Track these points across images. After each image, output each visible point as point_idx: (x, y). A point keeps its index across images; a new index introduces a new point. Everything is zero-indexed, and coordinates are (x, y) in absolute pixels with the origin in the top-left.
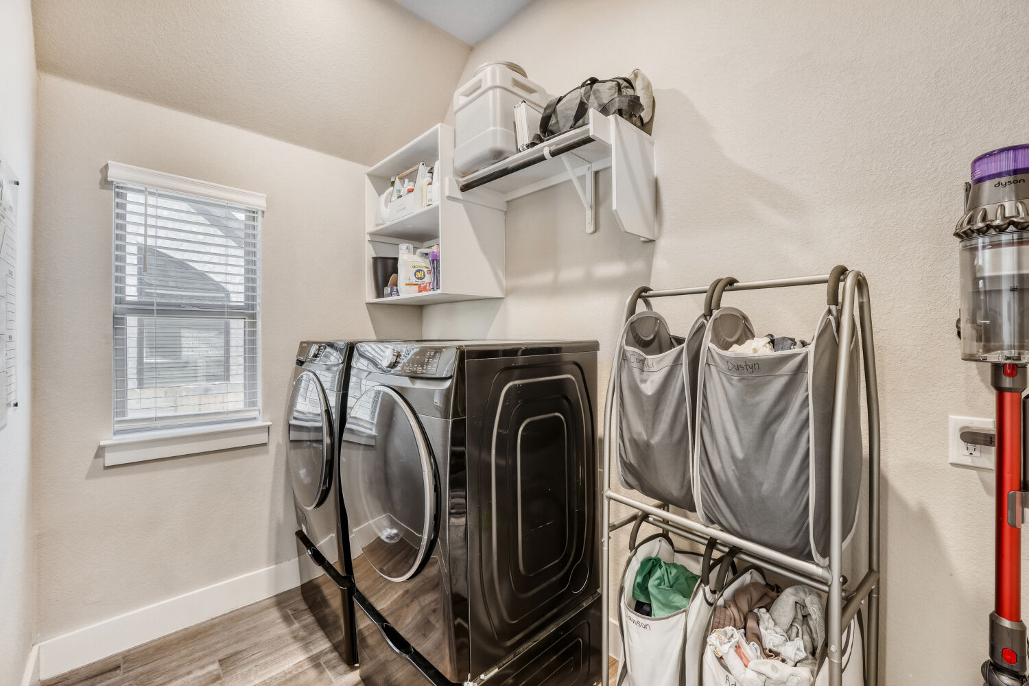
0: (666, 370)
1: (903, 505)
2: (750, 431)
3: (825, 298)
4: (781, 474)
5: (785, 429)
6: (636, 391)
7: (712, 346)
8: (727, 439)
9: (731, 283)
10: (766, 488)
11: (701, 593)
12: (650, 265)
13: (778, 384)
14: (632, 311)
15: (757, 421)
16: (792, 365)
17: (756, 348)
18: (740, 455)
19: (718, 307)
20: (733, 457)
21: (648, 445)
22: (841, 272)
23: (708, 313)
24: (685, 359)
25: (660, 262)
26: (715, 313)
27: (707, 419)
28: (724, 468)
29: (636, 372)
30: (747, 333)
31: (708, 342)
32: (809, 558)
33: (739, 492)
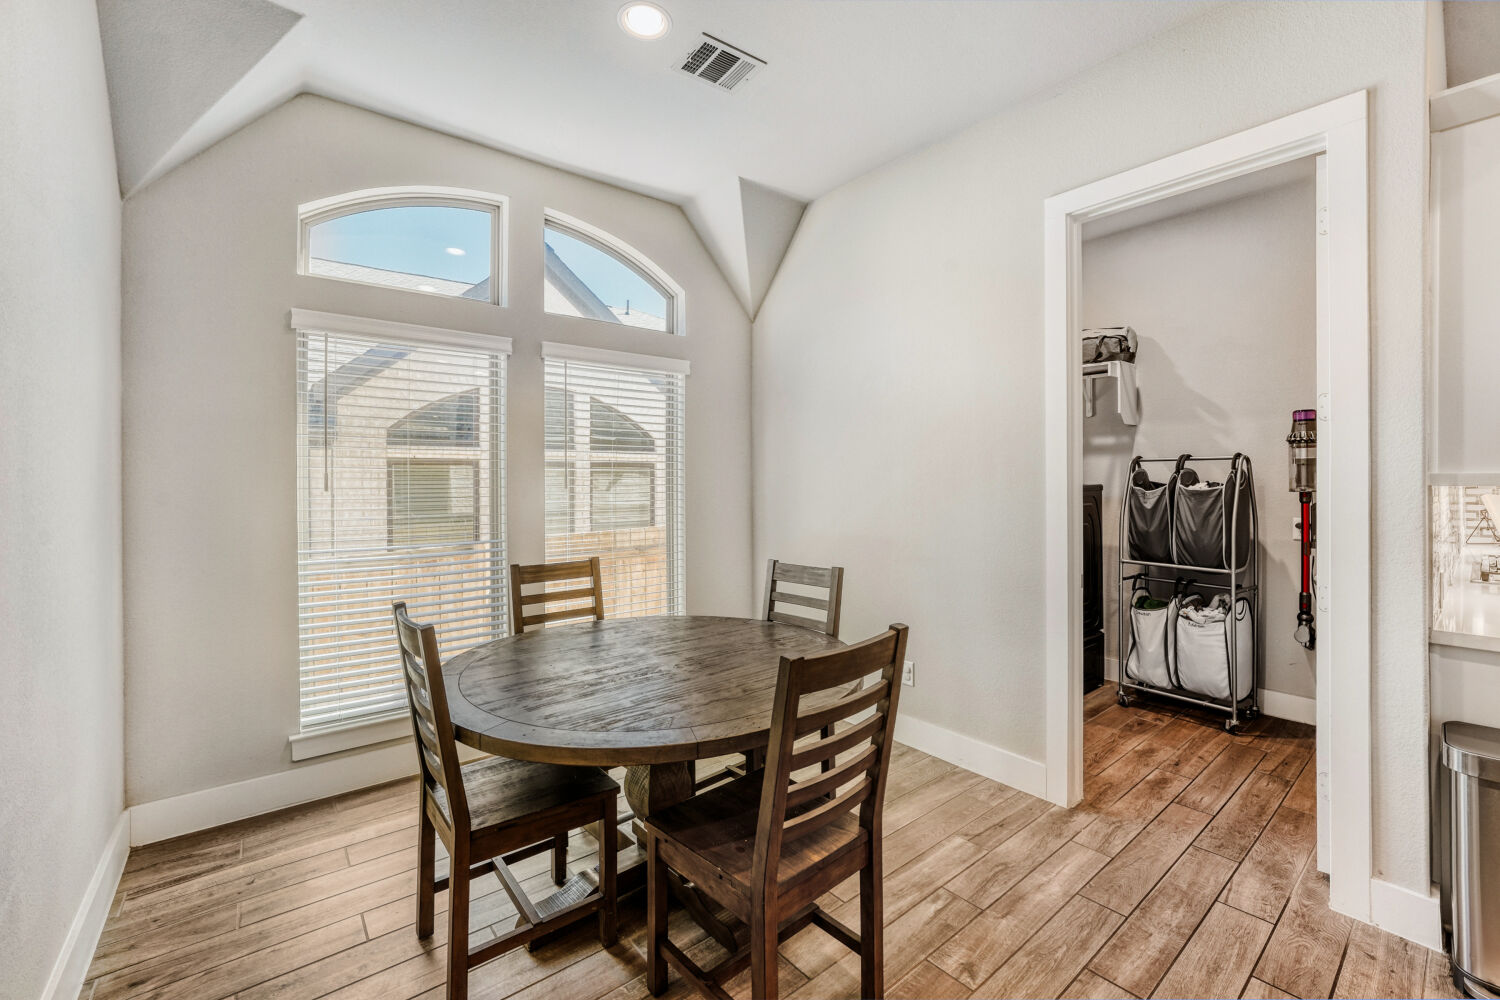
0: (1156, 499)
1: (1273, 561)
2: (1198, 520)
3: (1230, 466)
4: (1212, 534)
5: (1213, 518)
6: (1141, 508)
7: (1182, 486)
8: (1189, 524)
9: (1188, 457)
10: (1206, 542)
11: (1173, 602)
12: (1133, 439)
13: (1210, 501)
14: (1134, 470)
15: (1202, 515)
16: (1216, 493)
17: (1201, 486)
18: (1194, 529)
19: (1183, 468)
20: (1191, 531)
21: (1147, 532)
22: (1238, 455)
23: (1178, 471)
24: (1167, 492)
25: (1140, 439)
26: (1182, 471)
27: (1179, 518)
28: (1186, 536)
29: (1141, 499)
30: (1196, 481)
31: (1179, 484)
32: (1224, 568)
33: (1195, 547)
